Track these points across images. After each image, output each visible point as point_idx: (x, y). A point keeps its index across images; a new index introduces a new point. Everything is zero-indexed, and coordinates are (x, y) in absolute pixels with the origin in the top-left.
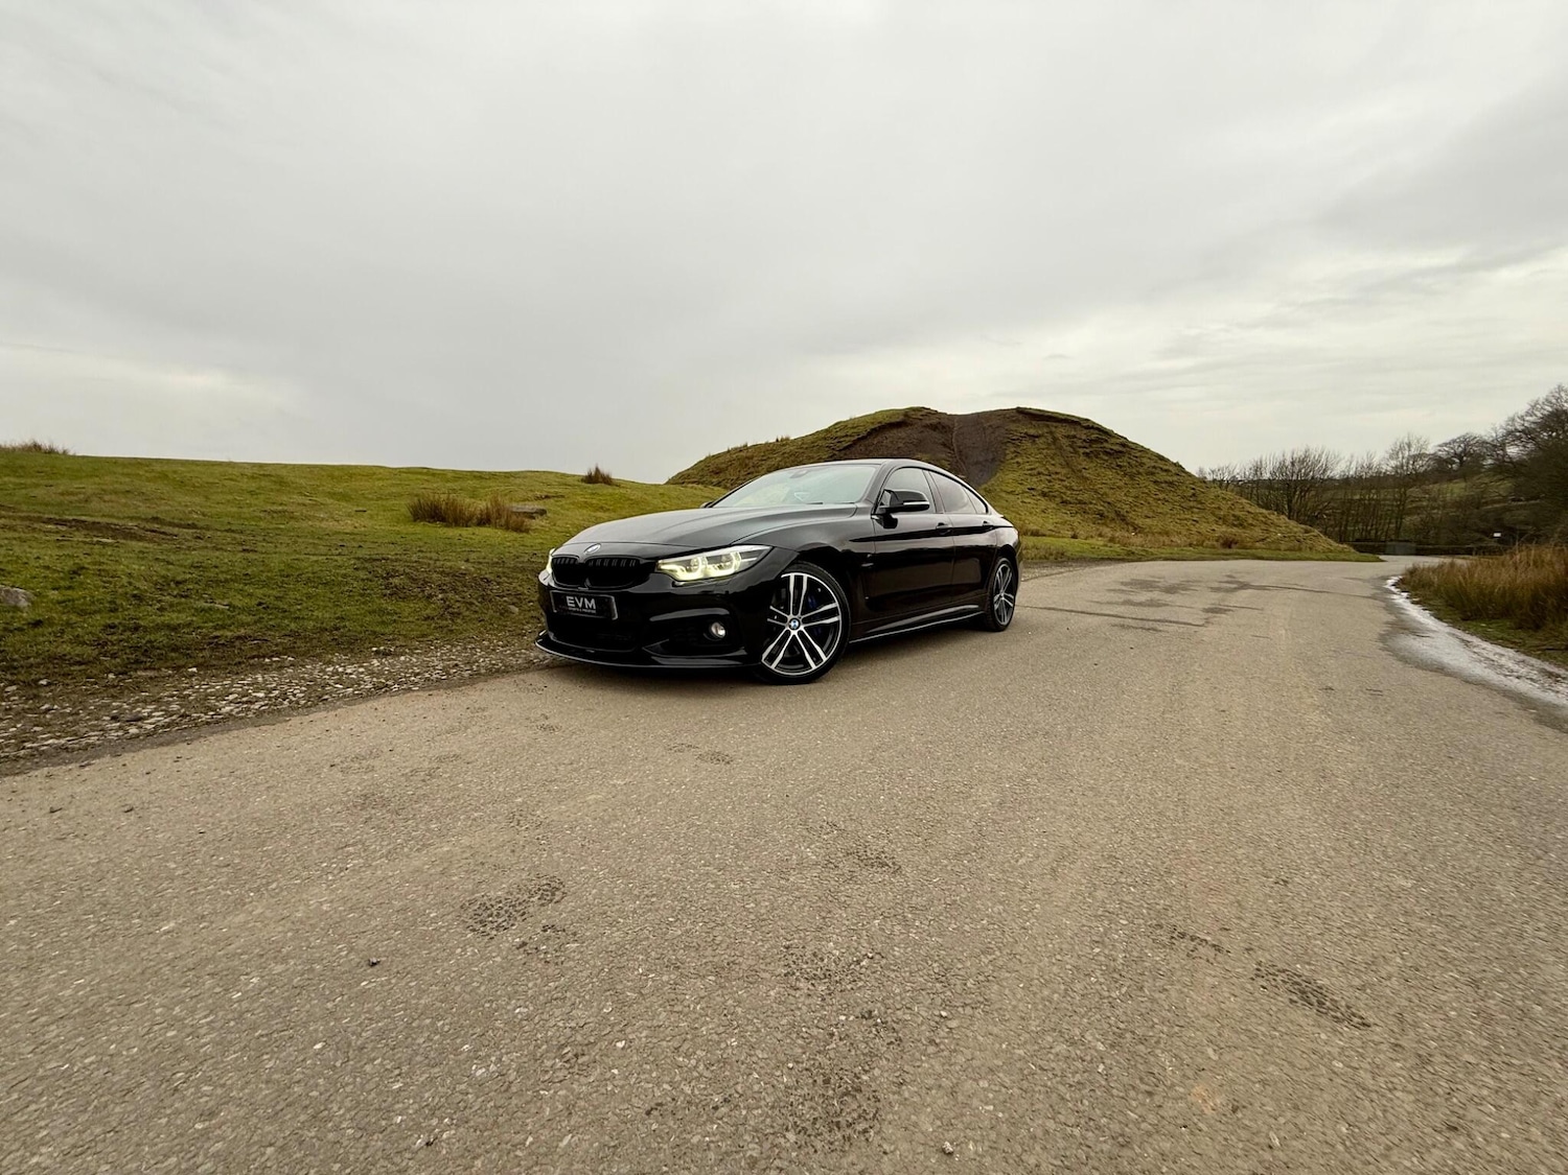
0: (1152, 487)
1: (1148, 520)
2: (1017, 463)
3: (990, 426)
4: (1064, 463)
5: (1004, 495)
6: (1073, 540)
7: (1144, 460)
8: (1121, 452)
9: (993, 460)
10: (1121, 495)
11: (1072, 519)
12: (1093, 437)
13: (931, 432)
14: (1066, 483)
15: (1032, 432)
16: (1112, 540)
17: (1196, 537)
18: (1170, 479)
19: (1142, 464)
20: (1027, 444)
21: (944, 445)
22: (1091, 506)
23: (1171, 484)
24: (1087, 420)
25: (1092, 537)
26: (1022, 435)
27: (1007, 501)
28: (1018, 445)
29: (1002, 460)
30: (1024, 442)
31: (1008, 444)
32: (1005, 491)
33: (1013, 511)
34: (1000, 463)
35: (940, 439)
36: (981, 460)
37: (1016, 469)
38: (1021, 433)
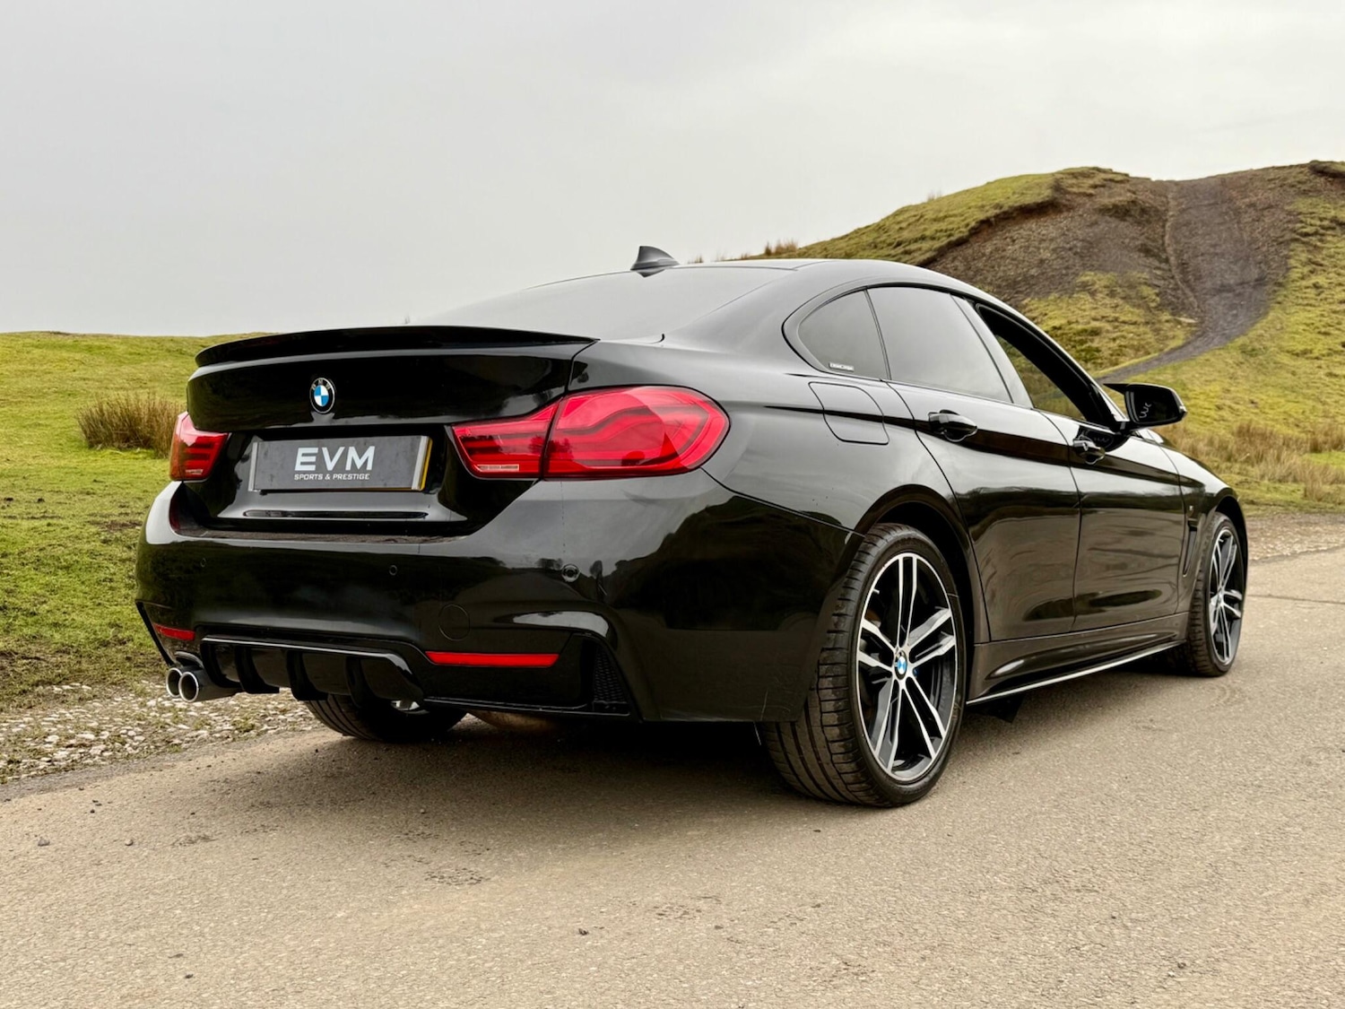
2: (1316, 286)
3: (1252, 205)
5: (1285, 359)
9: (1260, 282)
13: (1114, 222)
20: (1336, 243)
21: (1146, 251)
26: (1326, 223)
27: (1294, 373)
28: (1315, 246)
29: (1281, 280)
30: (1329, 238)
31: (1293, 246)
32: (1288, 352)
33: (1306, 397)
34: (1276, 288)
35: (1133, 238)
36: (1232, 282)
37: (1313, 302)
38: (1321, 220)
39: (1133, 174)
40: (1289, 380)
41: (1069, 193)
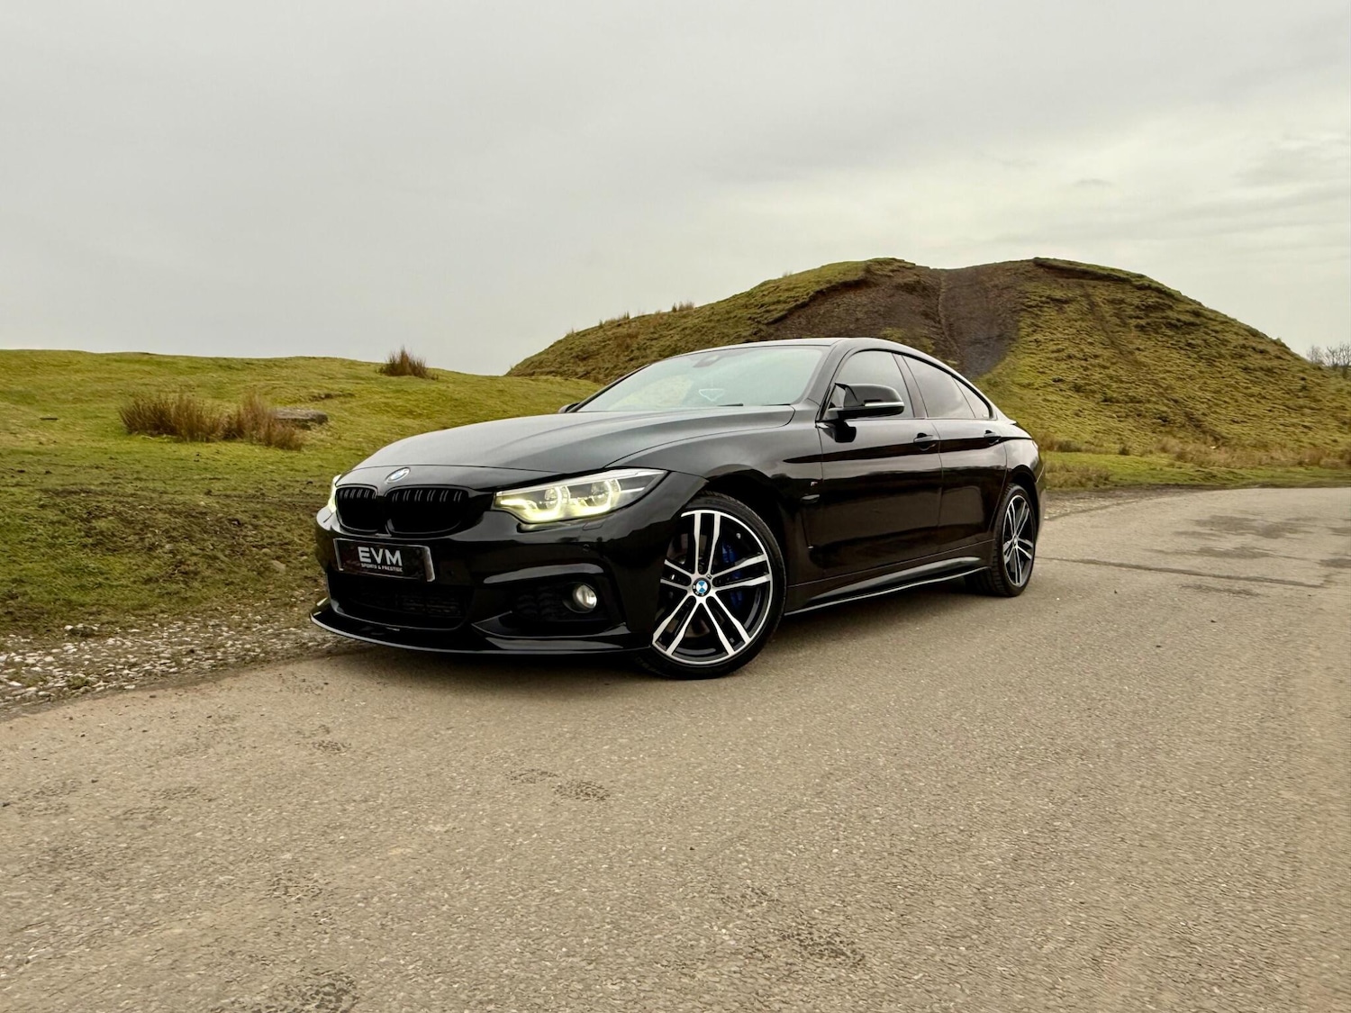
0: (1241, 376)
1: (1235, 426)
2: (1036, 341)
3: (996, 286)
4: (1107, 342)
5: (1016, 389)
6: (1122, 458)
7: (1229, 336)
8: (1192, 324)
9: (1000, 337)
10: (1193, 389)
11: (1121, 425)
12: (1150, 301)
13: (905, 295)
14: (1111, 371)
15: (1058, 294)
16: (1181, 456)
17: (1308, 452)
18: (1268, 364)
19: (1224, 342)
20: (1050, 313)
21: (926, 315)
22: (1148, 405)
23: (1269, 371)
24: (1141, 277)
25: (1151, 452)
26: (1044, 299)
27: (1021, 399)
28: (1037, 315)
29: (1013, 336)
30: (1046, 309)
31: (1022, 313)
32: (1018, 384)
33: (1030, 415)
34: (1011, 342)
35: (919, 306)
36: (982, 337)
37: (1034, 351)
38: (1041, 297)
39: (917, 264)
40: (1019, 404)
41: (876, 274)
